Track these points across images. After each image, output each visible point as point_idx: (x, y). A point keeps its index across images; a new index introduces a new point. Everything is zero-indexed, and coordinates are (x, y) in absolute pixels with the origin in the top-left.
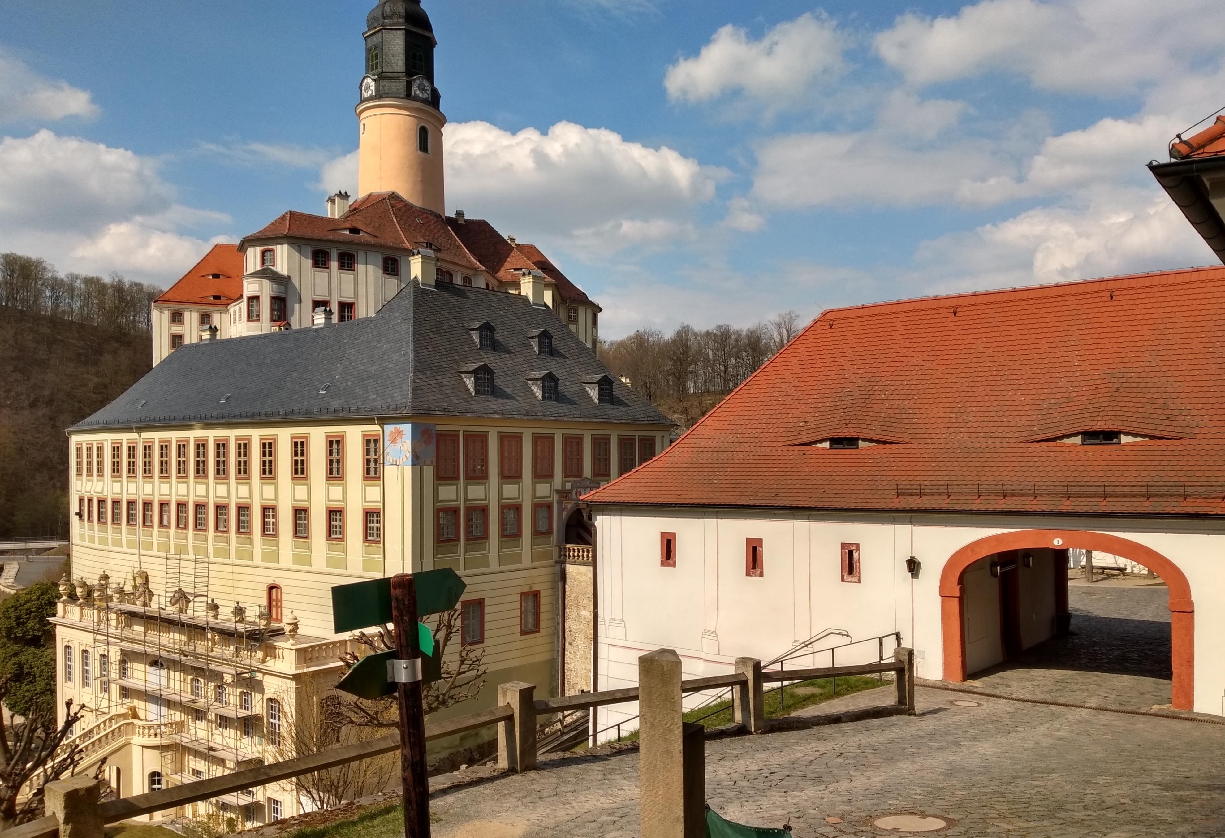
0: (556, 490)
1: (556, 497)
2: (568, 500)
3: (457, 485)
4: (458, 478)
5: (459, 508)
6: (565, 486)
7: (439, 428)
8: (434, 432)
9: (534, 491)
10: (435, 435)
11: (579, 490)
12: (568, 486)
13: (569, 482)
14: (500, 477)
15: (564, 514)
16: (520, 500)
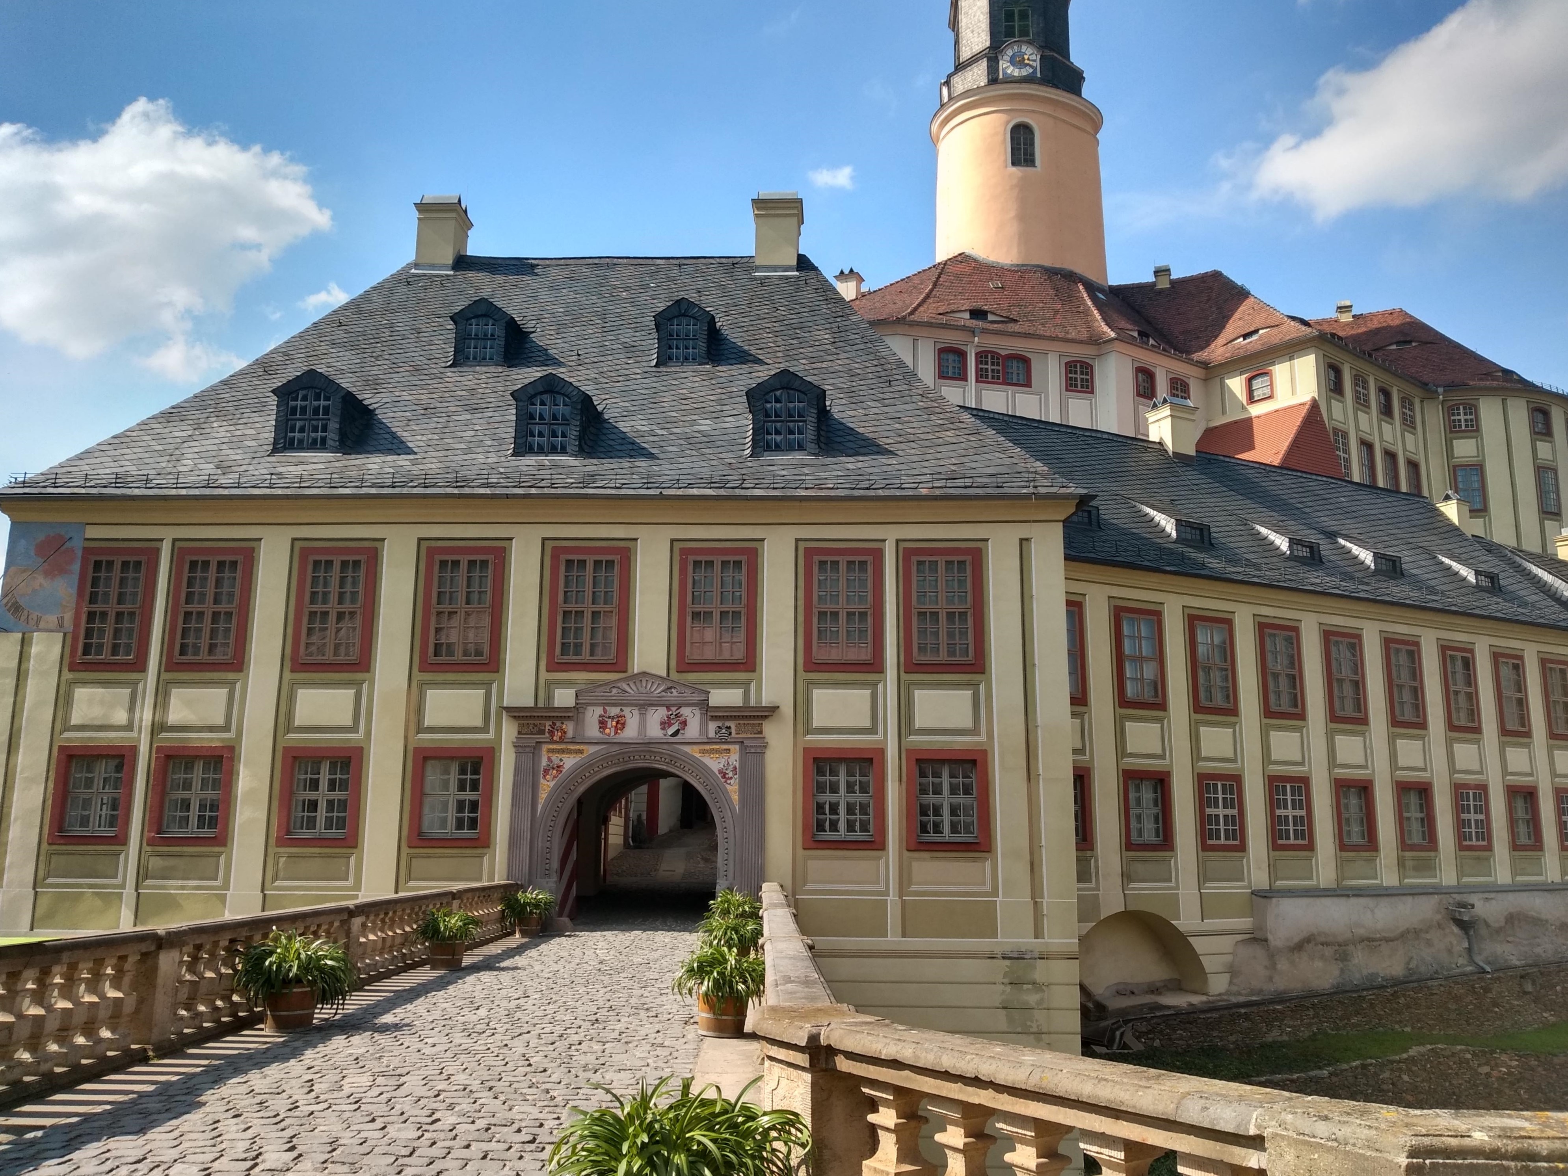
0: (508, 709)
1: (509, 731)
2: (562, 741)
3: (134, 684)
4: (140, 665)
5: (134, 750)
6: (550, 697)
7: (92, 532)
8: (77, 545)
9: (417, 709)
10: (79, 553)
11: (614, 711)
12: (564, 697)
13: (567, 684)
14: (288, 664)
15: (547, 786)
16: (361, 735)
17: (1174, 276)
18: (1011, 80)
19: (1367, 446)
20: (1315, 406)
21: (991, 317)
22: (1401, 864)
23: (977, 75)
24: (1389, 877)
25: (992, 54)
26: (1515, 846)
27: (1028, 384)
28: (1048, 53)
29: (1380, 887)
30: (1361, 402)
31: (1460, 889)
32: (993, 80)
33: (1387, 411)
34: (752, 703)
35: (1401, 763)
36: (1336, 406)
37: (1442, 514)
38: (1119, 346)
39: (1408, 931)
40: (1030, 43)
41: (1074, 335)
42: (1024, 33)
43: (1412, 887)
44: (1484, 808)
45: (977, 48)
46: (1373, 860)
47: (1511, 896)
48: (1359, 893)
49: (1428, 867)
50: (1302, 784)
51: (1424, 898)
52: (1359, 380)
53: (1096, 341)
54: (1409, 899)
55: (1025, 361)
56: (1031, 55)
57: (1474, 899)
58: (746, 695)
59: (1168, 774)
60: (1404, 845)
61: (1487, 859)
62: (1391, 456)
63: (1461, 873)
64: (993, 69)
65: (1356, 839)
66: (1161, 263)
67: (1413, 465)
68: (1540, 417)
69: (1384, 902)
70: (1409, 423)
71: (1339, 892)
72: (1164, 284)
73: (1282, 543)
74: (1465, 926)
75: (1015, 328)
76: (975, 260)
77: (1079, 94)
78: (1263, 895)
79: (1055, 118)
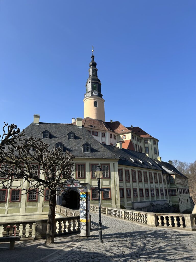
17: (113, 121)
18: (94, 96)
19: (136, 145)
20: (131, 140)
21: (93, 127)
22: (146, 199)
23: (90, 94)
24: (145, 200)
25: (92, 91)
26: (157, 196)
27: (98, 136)
28: (99, 93)
29: (144, 201)
30: (135, 140)
31: (152, 201)
32: (92, 95)
33: (138, 141)
34: (85, 183)
35: (146, 186)
36: (133, 140)
37: (147, 156)
38: (108, 131)
39: (147, 207)
40: (96, 91)
41: (103, 130)
42: (96, 90)
43: (147, 201)
44: (153, 191)
45: (90, 91)
46: (143, 198)
47: (157, 202)
48: (142, 202)
49: (148, 199)
50: (136, 189)
51: (148, 202)
52: (135, 137)
53: (106, 131)
54: (147, 203)
55: (97, 133)
56: (97, 92)
57: (153, 202)
58: (84, 182)
59: (124, 189)
60: (146, 196)
61: (154, 198)
62: (139, 146)
63: (152, 199)
64: (92, 94)
65: (142, 196)
66: (111, 120)
67: (141, 147)
68: (154, 142)
69: (145, 203)
70: (140, 142)
71: (140, 202)
72: (112, 122)
73: (133, 160)
74: (153, 206)
75: (96, 128)
76: (90, 118)
77: (102, 98)
78: (133, 203)
79: (100, 101)
